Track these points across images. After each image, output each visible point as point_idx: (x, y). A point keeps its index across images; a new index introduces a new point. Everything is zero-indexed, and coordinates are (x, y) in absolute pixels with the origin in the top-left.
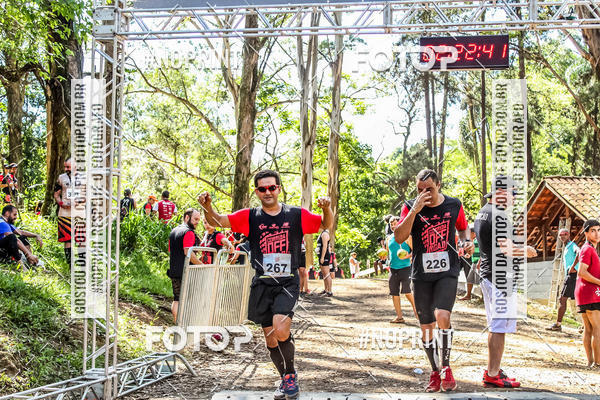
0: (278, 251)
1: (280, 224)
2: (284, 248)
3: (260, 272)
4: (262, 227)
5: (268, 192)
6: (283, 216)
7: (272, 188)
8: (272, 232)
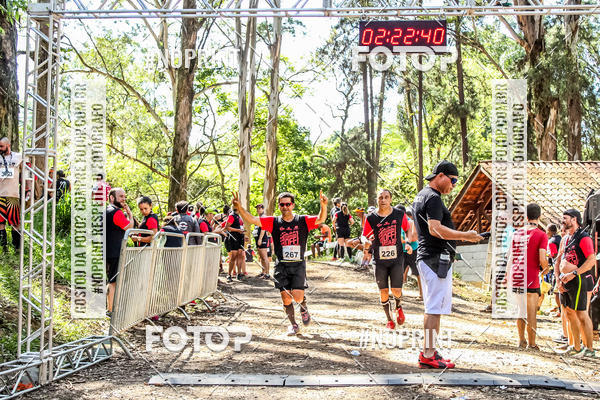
0: (292, 244)
1: (292, 227)
2: (296, 242)
4: (282, 229)
5: (285, 206)
6: (294, 222)
8: (288, 232)
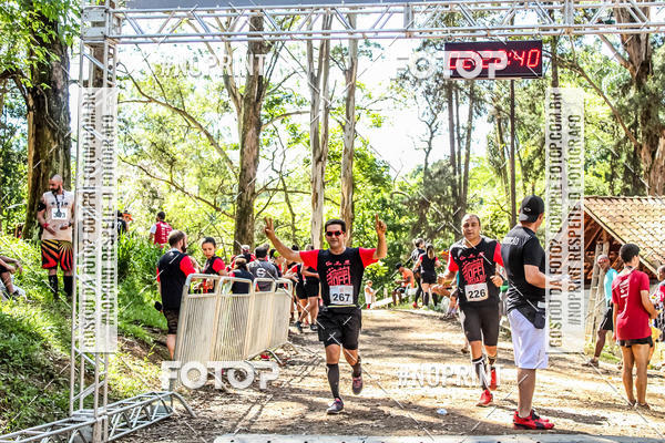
0: (342, 283)
2: (347, 281)
3: (327, 301)
4: (328, 264)
5: (334, 236)
6: (345, 255)
7: (337, 233)
8: (337, 267)
